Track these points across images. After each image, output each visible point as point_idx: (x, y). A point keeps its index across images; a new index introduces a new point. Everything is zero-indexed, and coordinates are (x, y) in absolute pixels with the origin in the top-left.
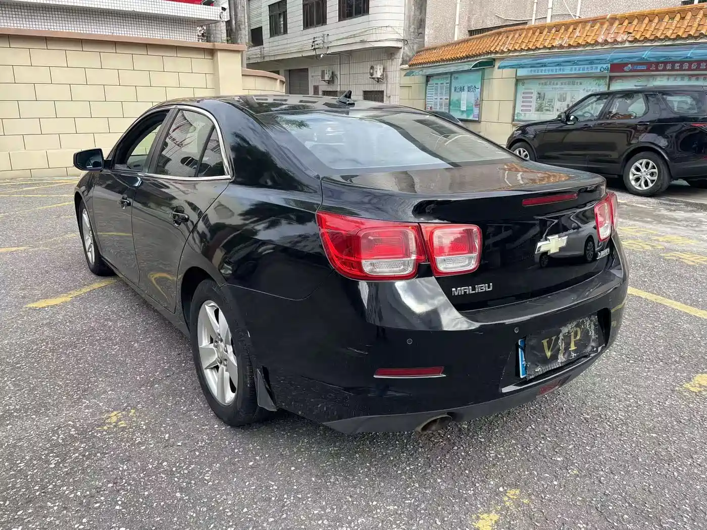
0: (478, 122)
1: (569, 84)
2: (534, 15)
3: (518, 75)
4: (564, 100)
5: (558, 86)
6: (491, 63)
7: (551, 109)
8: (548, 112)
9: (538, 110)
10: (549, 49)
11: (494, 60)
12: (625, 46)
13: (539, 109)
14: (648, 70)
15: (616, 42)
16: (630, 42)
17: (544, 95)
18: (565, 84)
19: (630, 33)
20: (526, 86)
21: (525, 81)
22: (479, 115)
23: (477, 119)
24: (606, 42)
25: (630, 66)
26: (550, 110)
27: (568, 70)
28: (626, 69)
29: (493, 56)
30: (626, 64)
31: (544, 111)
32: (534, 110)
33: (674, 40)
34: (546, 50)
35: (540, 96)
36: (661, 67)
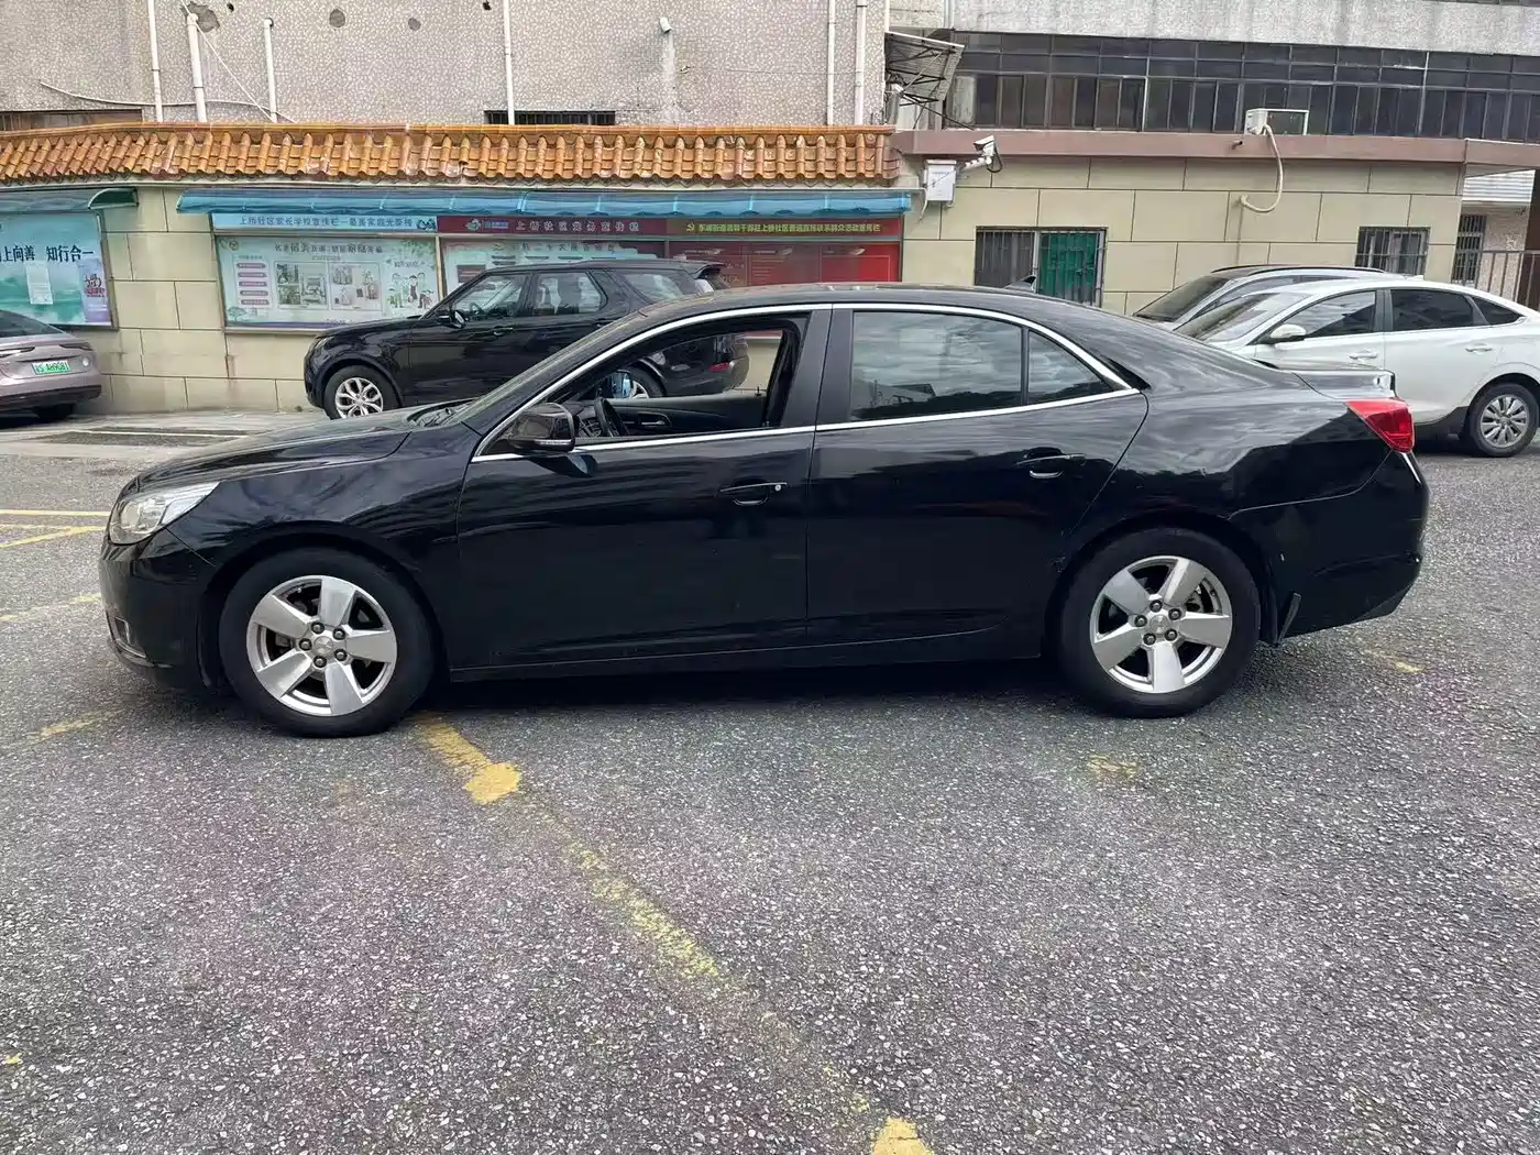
0: (114, 329)
1: (351, 249)
2: (158, 98)
3: (216, 225)
4: (349, 281)
5: (326, 253)
6: (128, 197)
7: (319, 297)
8: (311, 306)
9: (288, 302)
10: (292, 177)
11: (135, 189)
12: (460, 185)
13: (287, 300)
14: (511, 230)
15: (441, 176)
16: (470, 179)
17: (296, 271)
18: (343, 250)
19: (465, 163)
20: (242, 250)
21: (240, 241)
22: (112, 315)
23: (109, 324)
24: (421, 175)
25: (476, 221)
26: (317, 302)
27: (344, 223)
28: (469, 226)
29: (132, 181)
30: (470, 219)
31: (304, 304)
32: (277, 301)
33: (549, 181)
34: (282, 179)
35: (284, 273)
36: (535, 226)
